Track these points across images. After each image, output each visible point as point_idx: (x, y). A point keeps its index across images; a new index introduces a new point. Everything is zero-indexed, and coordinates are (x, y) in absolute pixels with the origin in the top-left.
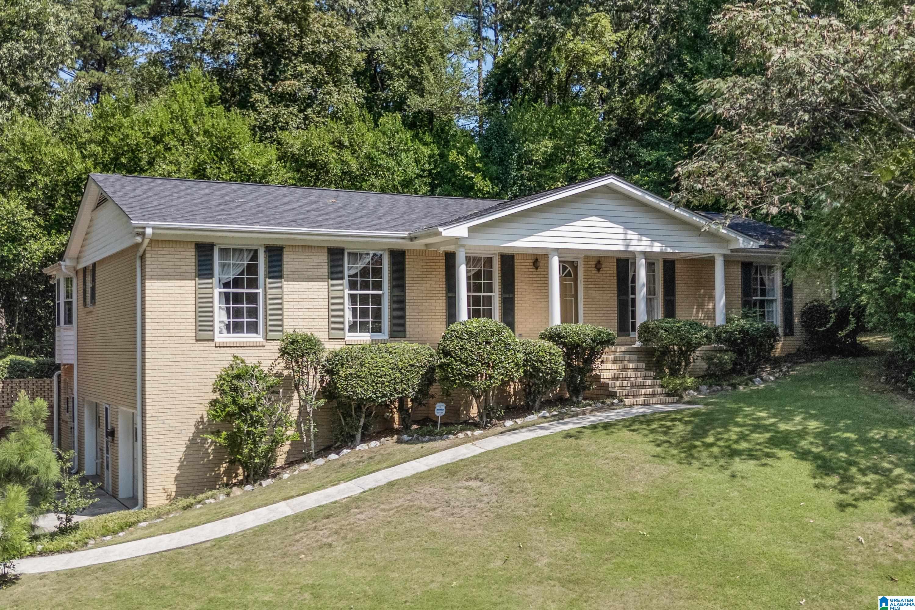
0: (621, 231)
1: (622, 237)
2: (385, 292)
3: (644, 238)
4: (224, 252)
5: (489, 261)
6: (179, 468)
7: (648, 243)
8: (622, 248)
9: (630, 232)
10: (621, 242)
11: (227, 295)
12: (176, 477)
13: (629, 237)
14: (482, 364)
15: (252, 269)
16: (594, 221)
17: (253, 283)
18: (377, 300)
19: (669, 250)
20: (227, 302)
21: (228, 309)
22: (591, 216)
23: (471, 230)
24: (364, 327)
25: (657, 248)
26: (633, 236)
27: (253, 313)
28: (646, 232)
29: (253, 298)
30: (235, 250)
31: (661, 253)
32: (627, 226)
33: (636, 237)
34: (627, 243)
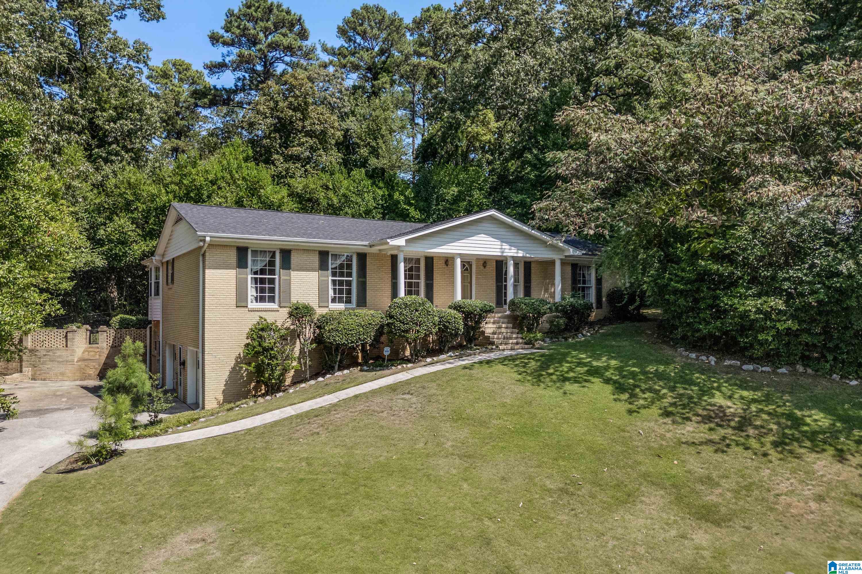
0: (499, 243)
1: (499, 247)
2: (354, 279)
3: (513, 248)
4: (255, 253)
5: (418, 261)
6: (225, 385)
7: (515, 251)
8: (499, 254)
9: (504, 244)
10: (499, 250)
11: (256, 279)
12: (224, 391)
13: (504, 247)
14: (413, 324)
15: (272, 263)
16: (482, 237)
17: (272, 272)
18: (349, 283)
19: (528, 256)
20: (256, 283)
21: (256, 288)
22: (481, 234)
23: (406, 241)
24: (340, 301)
25: (521, 254)
26: (506, 246)
27: (272, 290)
28: (514, 244)
29: (272, 281)
30: (261, 251)
31: (523, 257)
32: (503, 240)
33: (508, 247)
34: (503, 251)
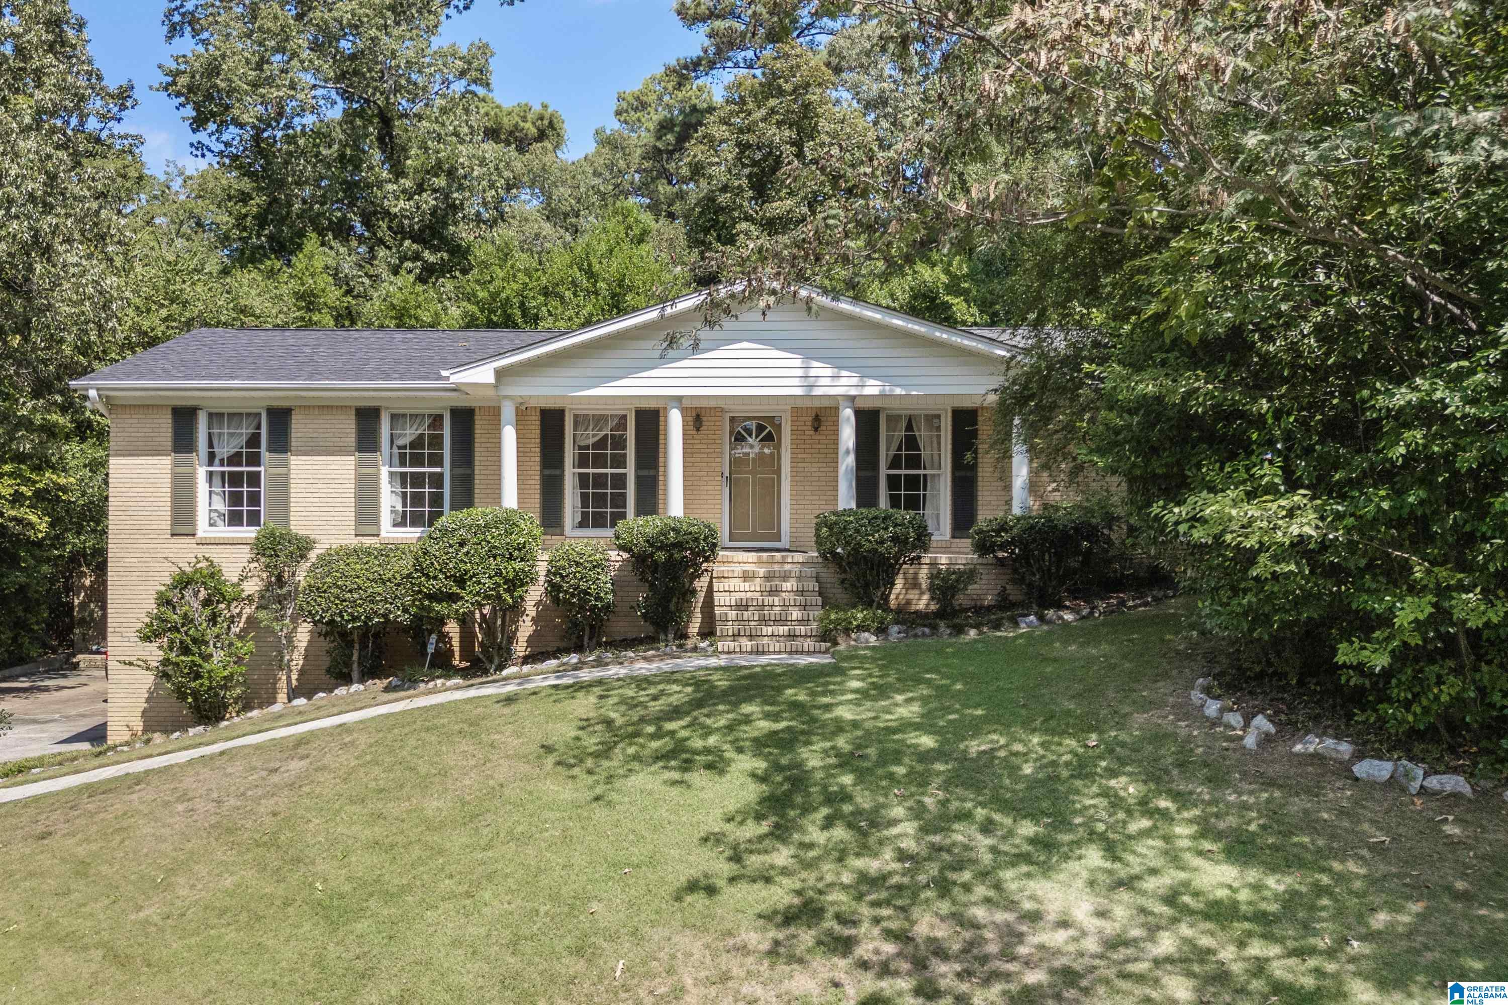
0: (798, 363)
1: (800, 372)
3: (844, 373)
4: (215, 417)
6: (148, 700)
7: (855, 381)
8: (799, 392)
9: (815, 364)
10: (796, 382)
12: (143, 712)
13: (813, 372)
14: (446, 578)
15: (254, 441)
16: (745, 350)
17: (255, 459)
18: (437, 480)
19: (898, 391)
22: (741, 341)
24: (417, 520)
25: (873, 388)
26: (821, 370)
27: (254, 499)
28: (846, 363)
29: (254, 479)
30: (231, 415)
31: (882, 396)
32: (809, 354)
33: (829, 372)
34: (809, 381)
